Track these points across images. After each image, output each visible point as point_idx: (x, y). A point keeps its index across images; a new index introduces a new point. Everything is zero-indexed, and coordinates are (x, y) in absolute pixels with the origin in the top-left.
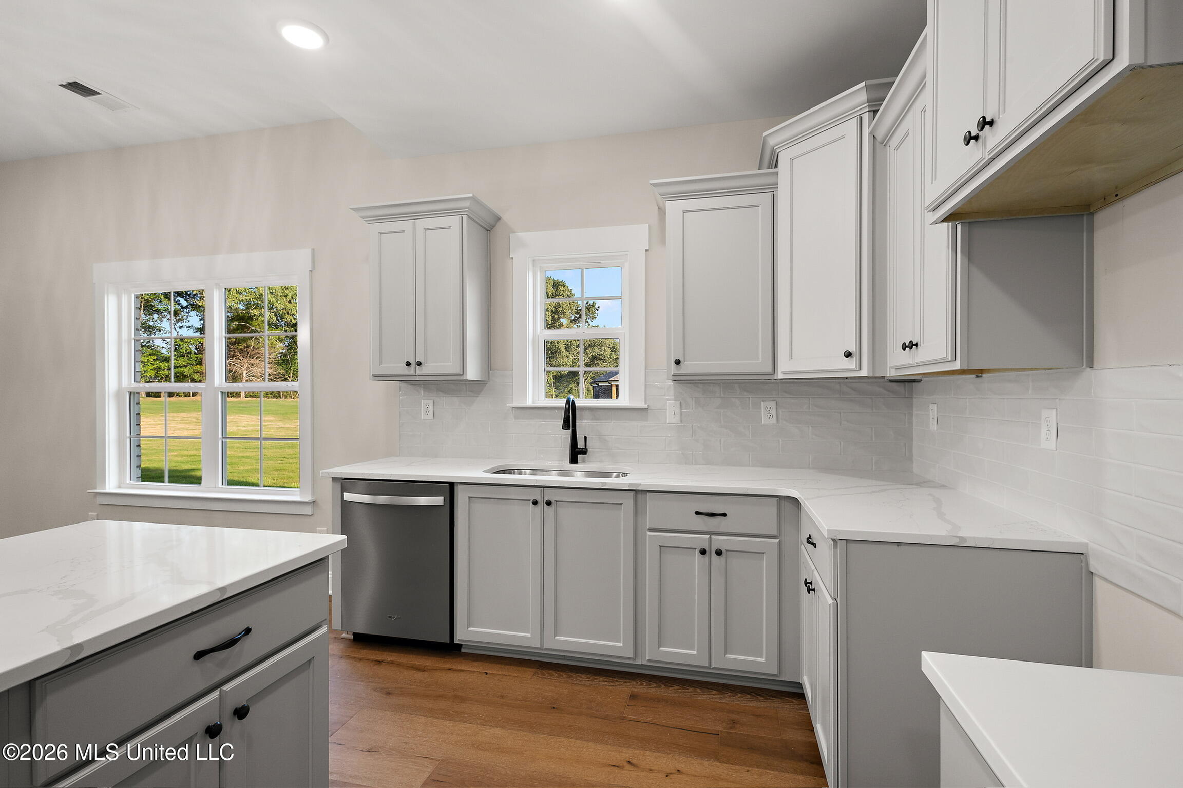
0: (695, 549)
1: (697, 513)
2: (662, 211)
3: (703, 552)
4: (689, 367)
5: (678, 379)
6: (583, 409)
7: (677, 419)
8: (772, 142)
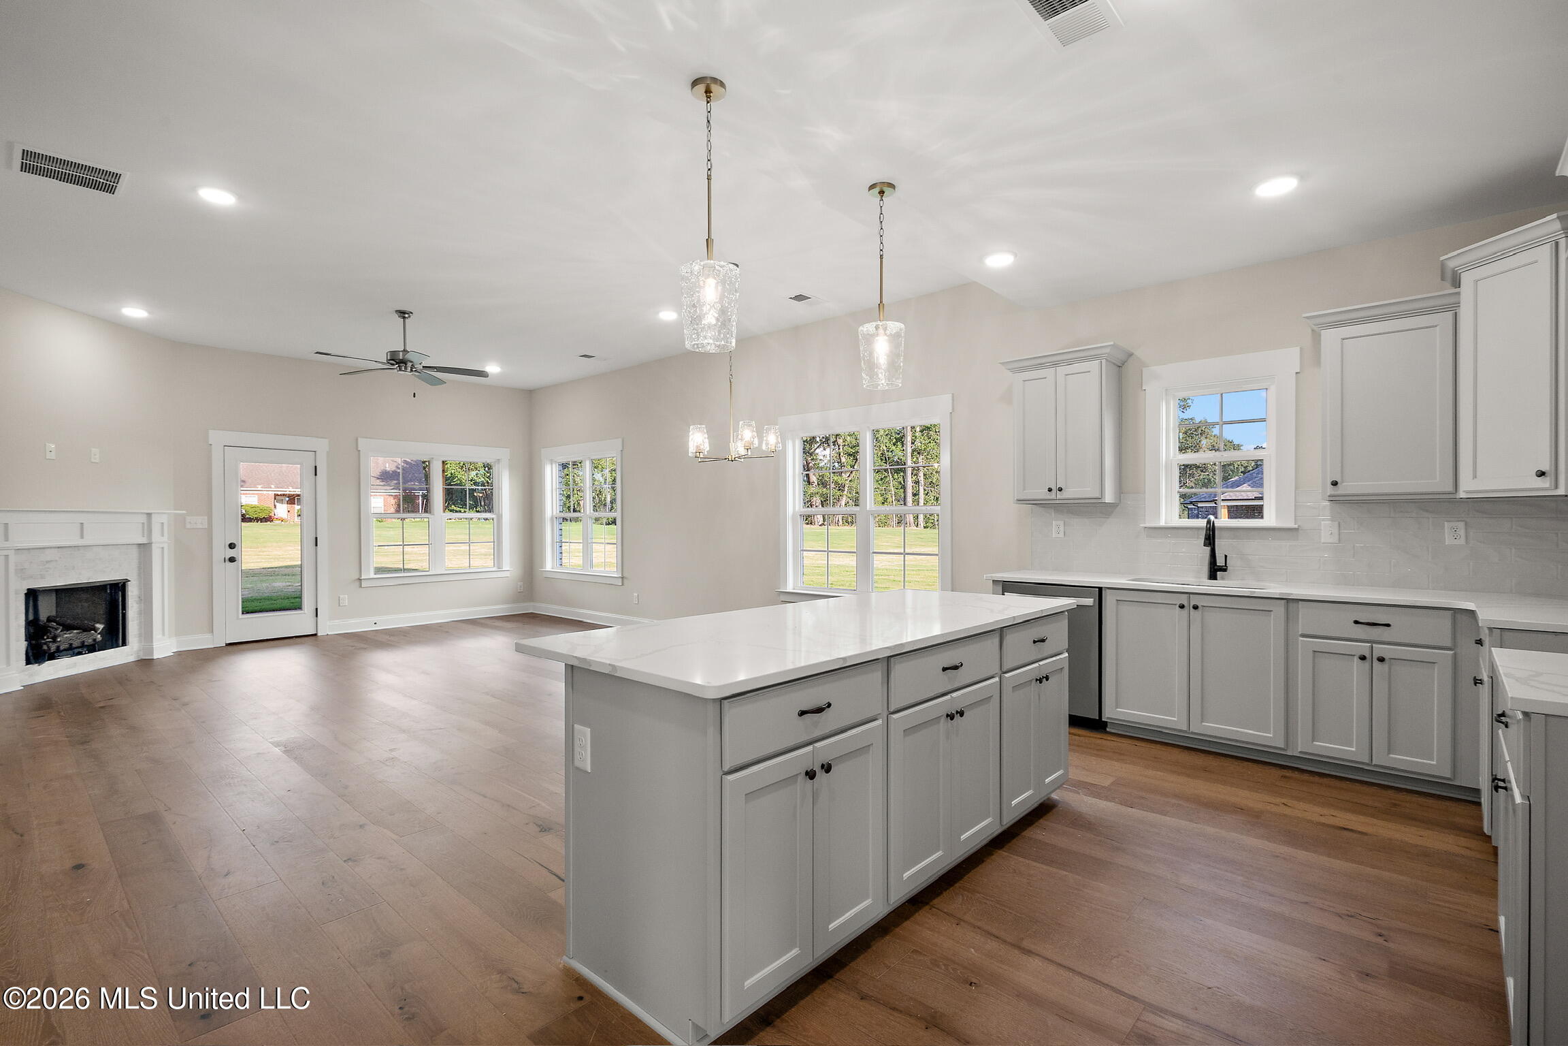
0: (1354, 655)
1: (1356, 622)
2: (1316, 337)
3: (1363, 658)
4: (1345, 488)
5: (1333, 499)
6: (1222, 529)
7: (1335, 539)
8: (1451, 264)
